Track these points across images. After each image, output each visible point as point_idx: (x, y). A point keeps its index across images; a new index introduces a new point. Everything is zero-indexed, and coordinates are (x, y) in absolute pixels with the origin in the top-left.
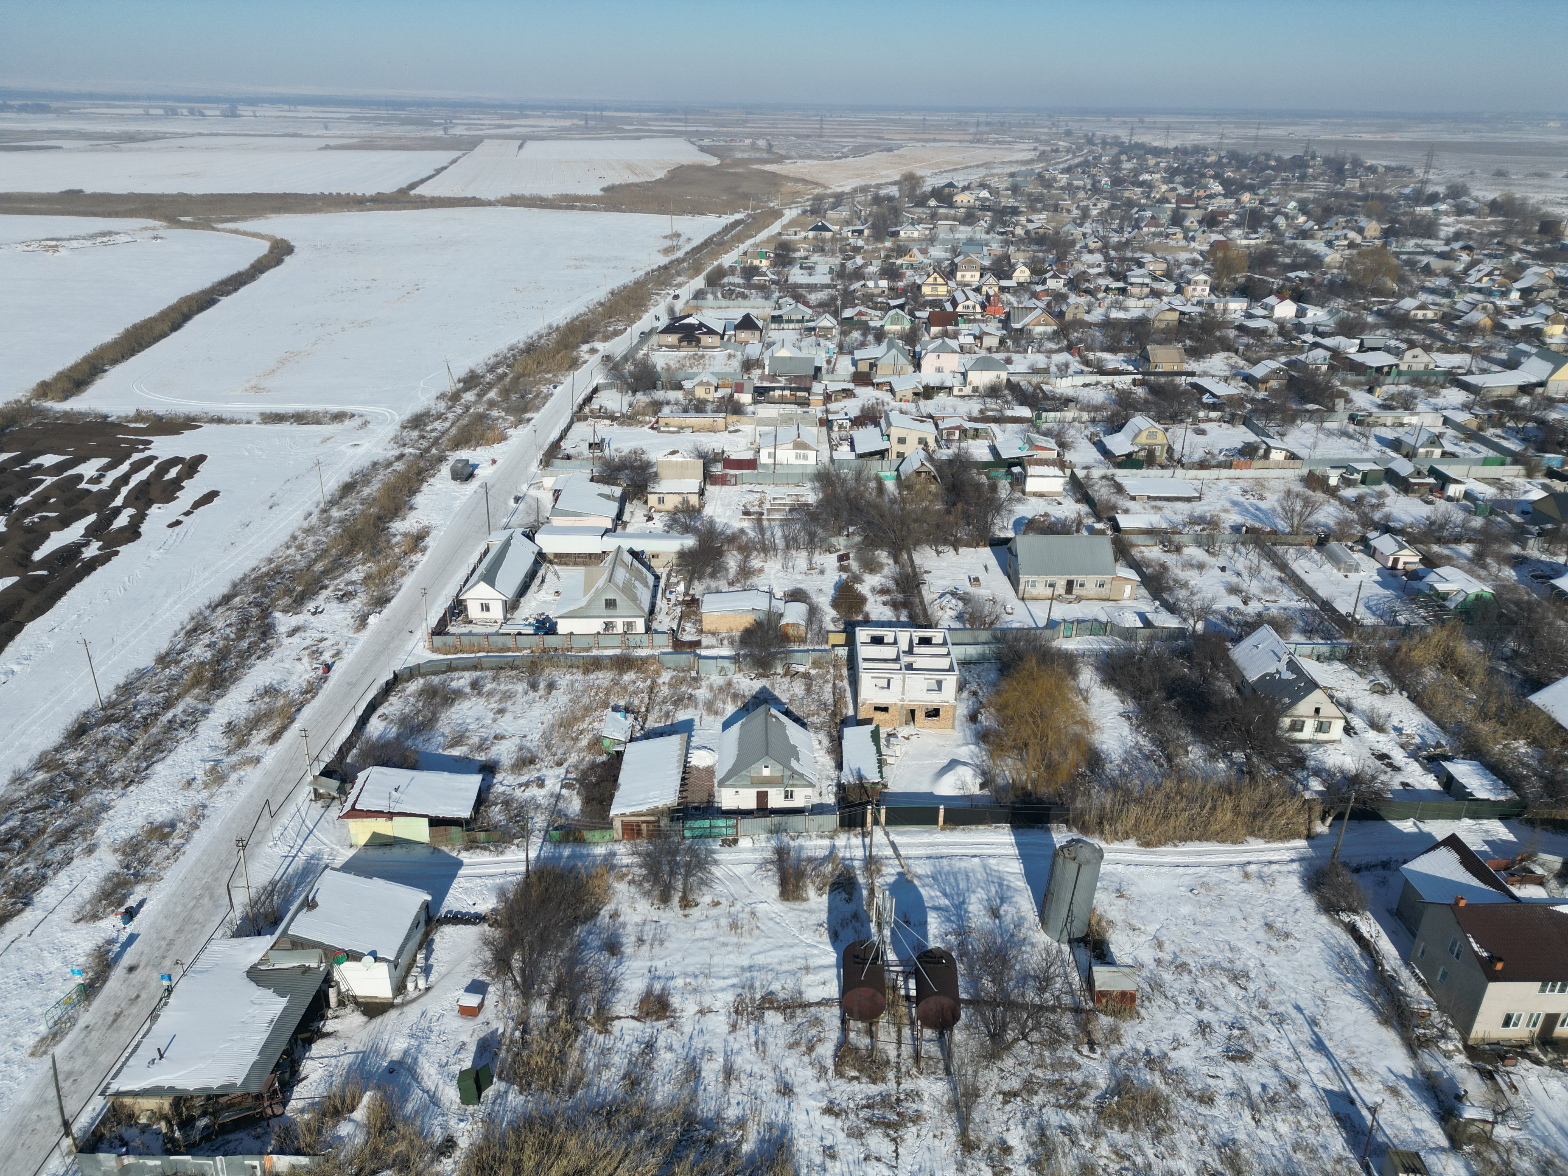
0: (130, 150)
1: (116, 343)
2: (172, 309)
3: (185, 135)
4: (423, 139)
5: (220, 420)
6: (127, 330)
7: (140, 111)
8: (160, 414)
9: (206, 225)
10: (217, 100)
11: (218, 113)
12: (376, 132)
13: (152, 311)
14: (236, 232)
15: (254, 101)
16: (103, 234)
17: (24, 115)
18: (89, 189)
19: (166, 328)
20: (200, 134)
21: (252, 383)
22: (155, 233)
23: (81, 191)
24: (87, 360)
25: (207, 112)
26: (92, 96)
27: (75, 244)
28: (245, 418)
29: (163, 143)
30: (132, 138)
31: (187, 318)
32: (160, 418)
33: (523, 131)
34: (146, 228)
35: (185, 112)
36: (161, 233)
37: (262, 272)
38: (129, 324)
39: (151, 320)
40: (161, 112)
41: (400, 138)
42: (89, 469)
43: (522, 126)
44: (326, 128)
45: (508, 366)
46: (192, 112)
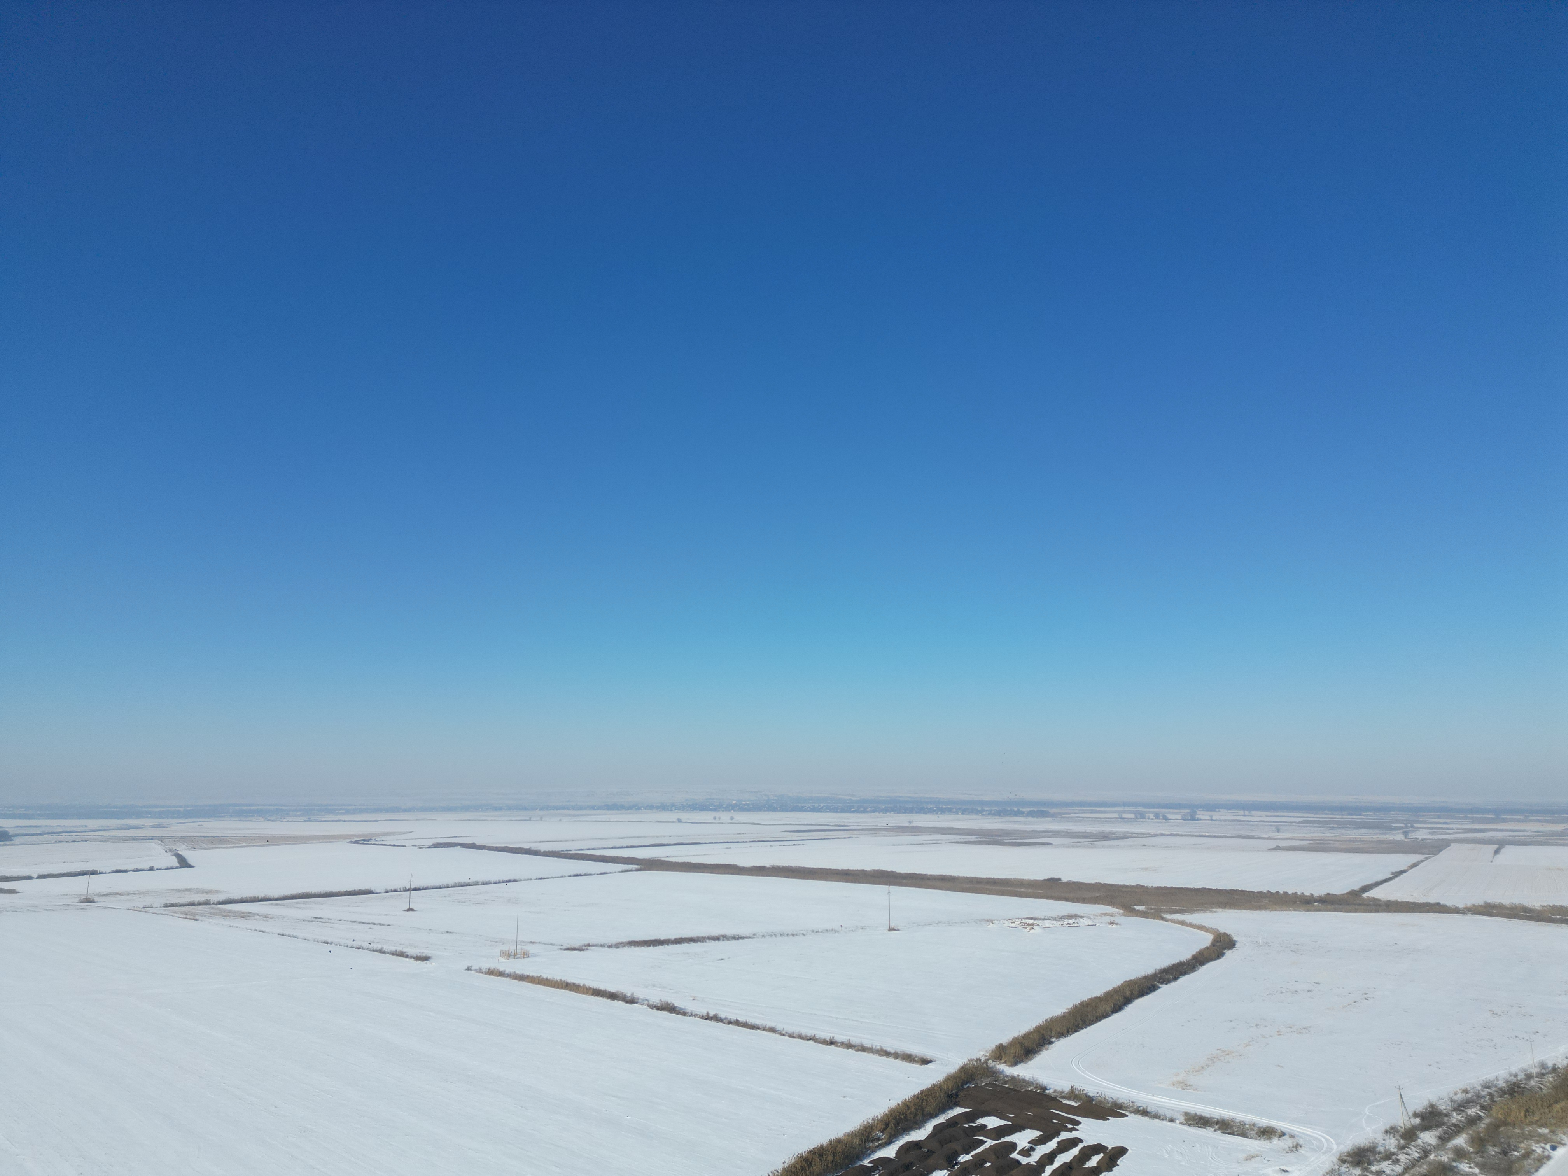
0: (1103, 847)
1: (1064, 1018)
2: (1116, 991)
3: (1149, 835)
4: (1380, 842)
5: (1144, 1113)
6: (1075, 1007)
7: (1116, 815)
8: (1091, 1094)
9: (1156, 915)
10: (1179, 806)
11: (1179, 817)
12: (1329, 835)
13: (1098, 991)
14: (1183, 923)
15: (1211, 807)
16: (1070, 917)
17: (1030, 819)
18: (1067, 876)
19: (1108, 1009)
20: (1162, 835)
21: (1180, 1078)
22: (1112, 919)
23: (1059, 879)
24: (1038, 1029)
25: (1170, 816)
26: (1082, 804)
27: (1047, 923)
28: (1169, 1114)
29: (1129, 842)
30: (1105, 837)
31: (1128, 1001)
32: (1090, 1099)
33: (1500, 835)
34: (1105, 914)
35: (1152, 816)
36: (1117, 919)
37: (1202, 963)
38: (1077, 1002)
39: (1096, 998)
40: (1132, 816)
41: (1355, 841)
42: (1022, 1139)
43: (1500, 830)
44: (1278, 831)
45: (1483, 1108)
46: (1157, 816)
